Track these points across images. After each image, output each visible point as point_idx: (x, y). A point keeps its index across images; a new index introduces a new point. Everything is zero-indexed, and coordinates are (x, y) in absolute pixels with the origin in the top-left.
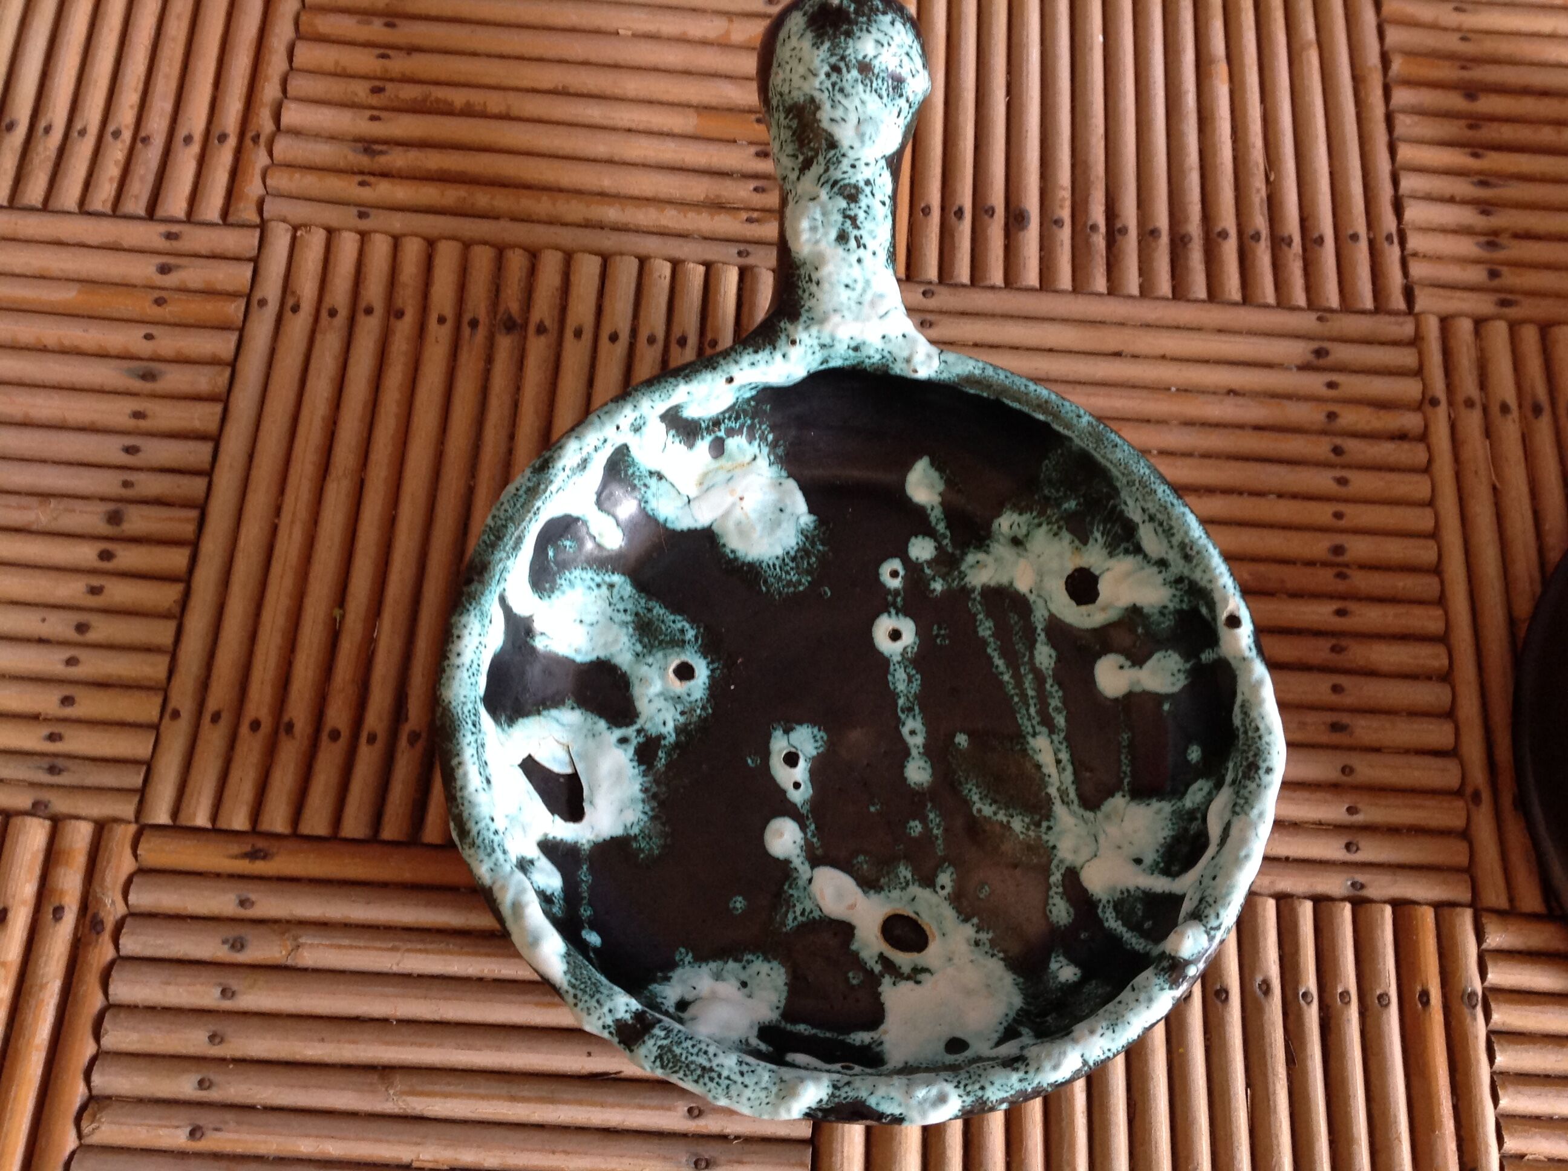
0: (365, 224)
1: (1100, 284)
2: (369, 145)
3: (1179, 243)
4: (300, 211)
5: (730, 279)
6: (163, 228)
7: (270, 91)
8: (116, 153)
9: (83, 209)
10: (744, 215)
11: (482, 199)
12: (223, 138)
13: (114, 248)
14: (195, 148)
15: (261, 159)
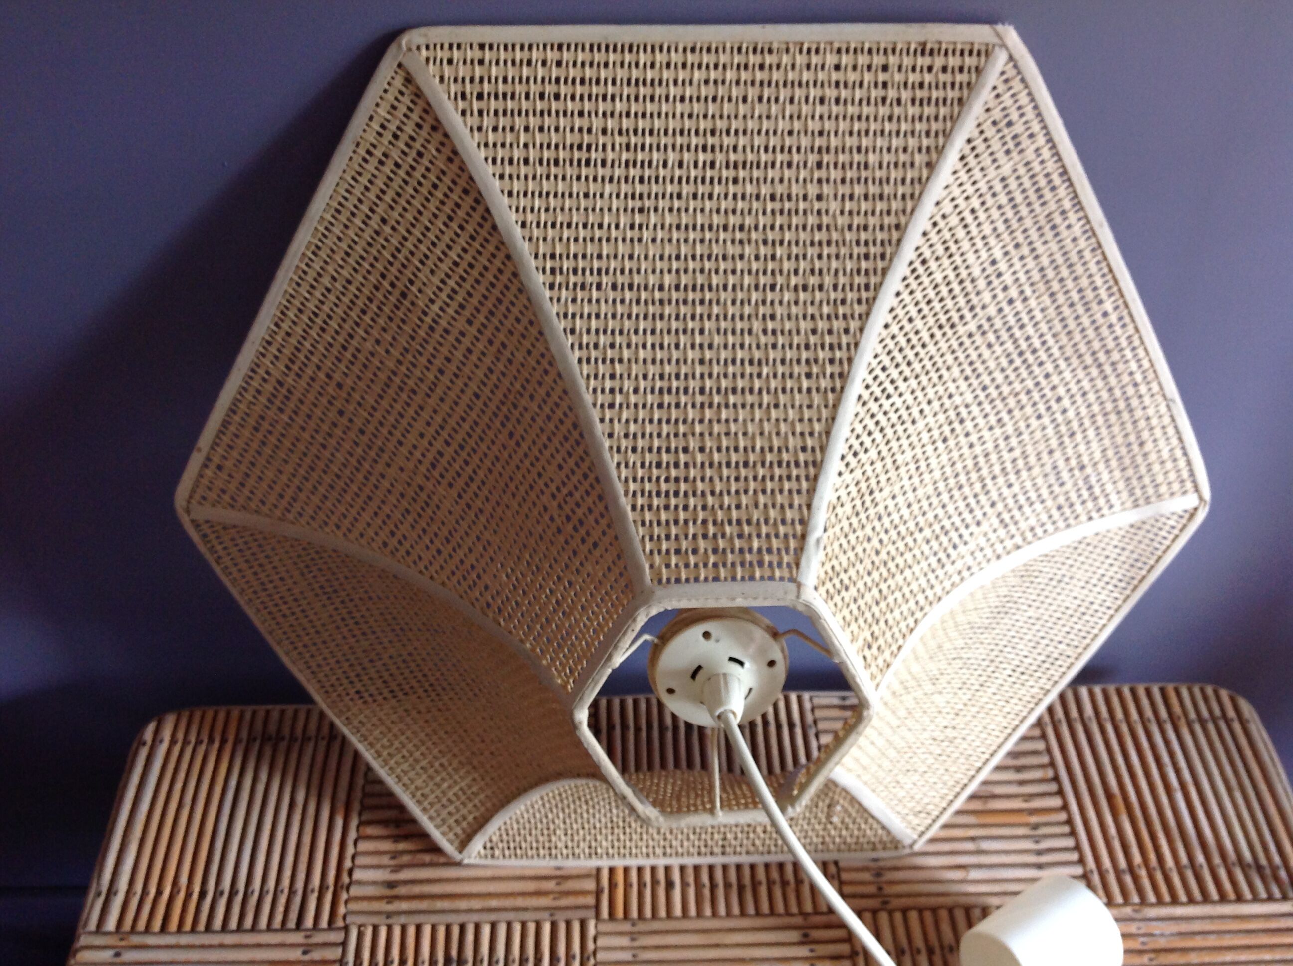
0: (389, 921)
1: (708, 911)
2: (391, 885)
3: (741, 888)
4: (360, 919)
5: (547, 928)
6: (302, 934)
7: (348, 864)
8: (282, 900)
9: (269, 928)
10: (551, 896)
11: (440, 904)
12: (328, 888)
13: (282, 945)
14: (316, 894)
15: (344, 896)
